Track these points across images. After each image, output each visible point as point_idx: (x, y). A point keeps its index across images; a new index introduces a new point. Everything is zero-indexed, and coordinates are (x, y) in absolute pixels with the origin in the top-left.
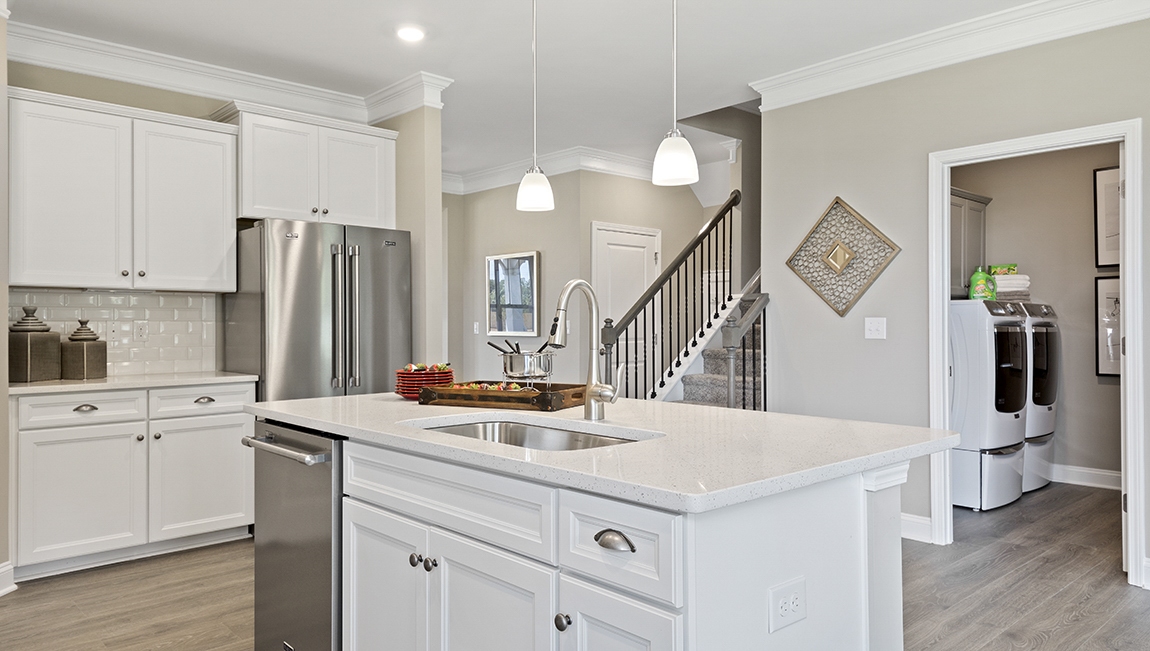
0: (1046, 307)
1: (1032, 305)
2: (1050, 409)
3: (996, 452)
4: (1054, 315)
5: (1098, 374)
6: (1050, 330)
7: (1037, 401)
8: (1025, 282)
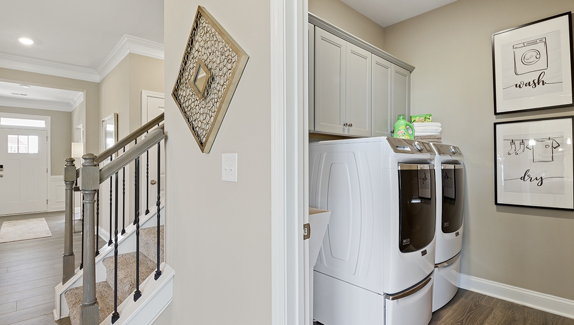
0: (455, 148)
1: (442, 146)
2: (457, 234)
3: (396, 296)
4: (460, 154)
5: (496, 203)
6: (457, 167)
7: (445, 230)
8: (437, 128)
